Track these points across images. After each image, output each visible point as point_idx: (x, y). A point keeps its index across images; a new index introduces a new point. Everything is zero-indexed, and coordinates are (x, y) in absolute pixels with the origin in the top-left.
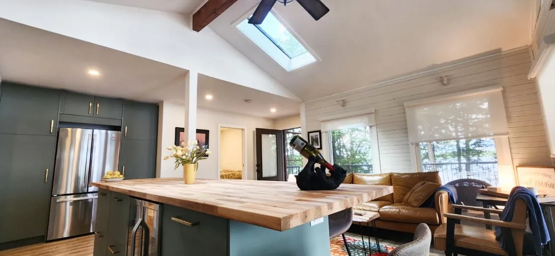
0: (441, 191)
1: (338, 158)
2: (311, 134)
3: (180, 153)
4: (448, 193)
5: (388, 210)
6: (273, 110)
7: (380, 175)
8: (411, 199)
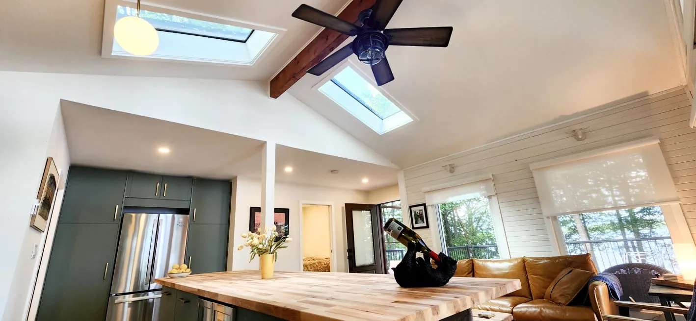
0: (596, 282)
1: (453, 237)
2: (413, 209)
3: (256, 242)
4: (607, 284)
5: (523, 310)
6: (365, 181)
7: (509, 261)
8: (556, 294)
